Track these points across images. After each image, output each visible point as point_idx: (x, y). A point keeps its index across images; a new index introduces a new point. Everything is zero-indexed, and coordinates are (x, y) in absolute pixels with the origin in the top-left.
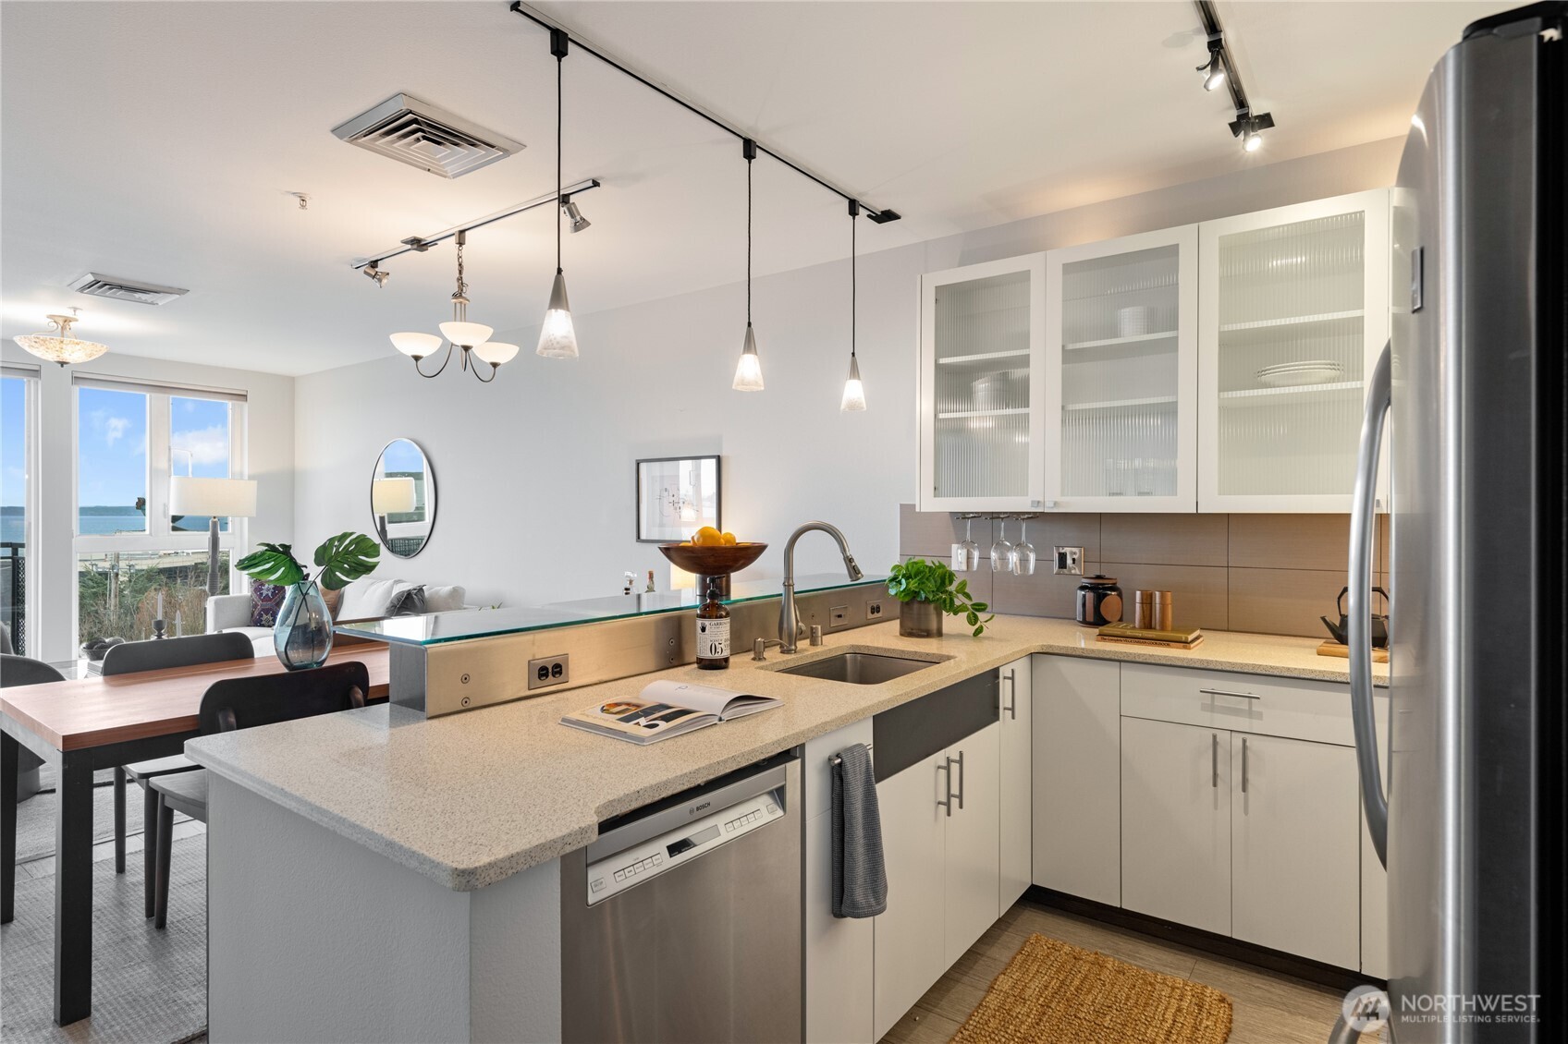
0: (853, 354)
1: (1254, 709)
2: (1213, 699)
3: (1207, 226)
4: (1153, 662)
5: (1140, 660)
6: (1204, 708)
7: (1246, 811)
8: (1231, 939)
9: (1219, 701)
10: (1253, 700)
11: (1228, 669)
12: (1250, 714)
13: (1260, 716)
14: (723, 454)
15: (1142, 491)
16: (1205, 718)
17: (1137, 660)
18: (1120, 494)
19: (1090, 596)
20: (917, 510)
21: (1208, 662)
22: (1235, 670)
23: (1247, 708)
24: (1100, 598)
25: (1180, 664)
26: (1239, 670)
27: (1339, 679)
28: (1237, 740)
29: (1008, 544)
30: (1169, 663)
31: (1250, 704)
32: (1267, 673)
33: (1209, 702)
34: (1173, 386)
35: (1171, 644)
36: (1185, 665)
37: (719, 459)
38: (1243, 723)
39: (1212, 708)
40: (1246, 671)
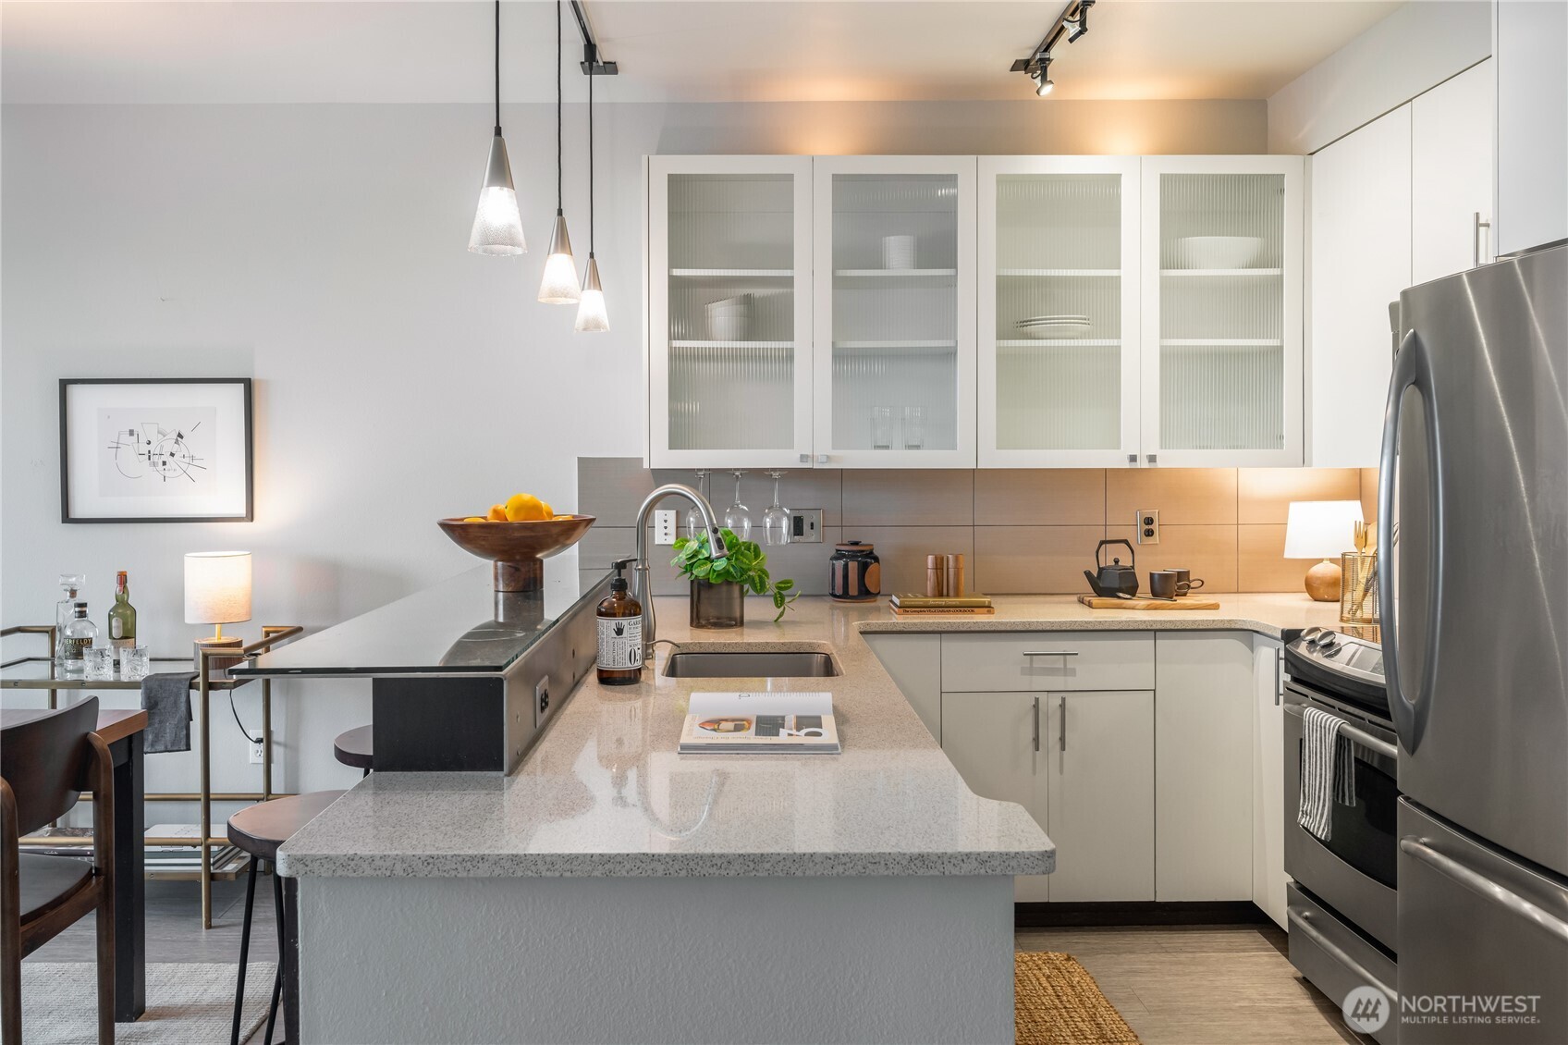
0: (592, 255)
1: (1068, 666)
2: (1031, 661)
3: (985, 159)
4: (977, 629)
5: (965, 629)
6: (1025, 671)
7: (1061, 772)
8: (1048, 904)
9: (1038, 662)
10: (1068, 657)
11: (1048, 628)
12: (1066, 672)
13: (1073, 672)
14: (256, 376)
15: (910, 444)
16: (1024, 682)
17: (961, 629)
18: (887, 447)
19: (853, 566)
20: (646, 466)
21: (1029, 623)
22: (1054, 628)
23: (1062, 666)
24: (863, 568)
25: (1003, 628)
26: (1058, 628)
27: (1141, 627)
28: (1055, 701)
29: (745, 508)
30: (993, 629)
31: (1065, 661)
32: (1082, 628)
33: (1028, 666)
34: (950, 328)
35: (975, 609)
36: (1009, 629)
37: (248, 384)
38: (1058, 682)
39: (1031, 671)
40: (1064, 628)
